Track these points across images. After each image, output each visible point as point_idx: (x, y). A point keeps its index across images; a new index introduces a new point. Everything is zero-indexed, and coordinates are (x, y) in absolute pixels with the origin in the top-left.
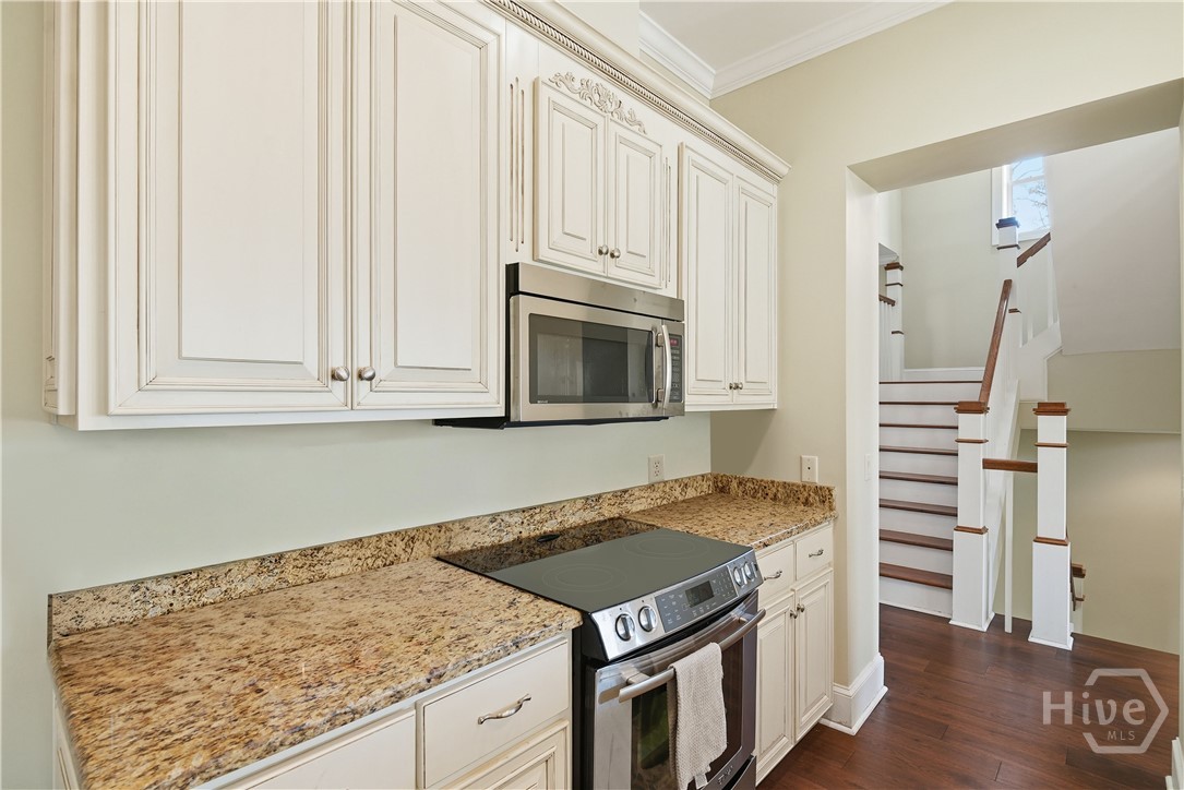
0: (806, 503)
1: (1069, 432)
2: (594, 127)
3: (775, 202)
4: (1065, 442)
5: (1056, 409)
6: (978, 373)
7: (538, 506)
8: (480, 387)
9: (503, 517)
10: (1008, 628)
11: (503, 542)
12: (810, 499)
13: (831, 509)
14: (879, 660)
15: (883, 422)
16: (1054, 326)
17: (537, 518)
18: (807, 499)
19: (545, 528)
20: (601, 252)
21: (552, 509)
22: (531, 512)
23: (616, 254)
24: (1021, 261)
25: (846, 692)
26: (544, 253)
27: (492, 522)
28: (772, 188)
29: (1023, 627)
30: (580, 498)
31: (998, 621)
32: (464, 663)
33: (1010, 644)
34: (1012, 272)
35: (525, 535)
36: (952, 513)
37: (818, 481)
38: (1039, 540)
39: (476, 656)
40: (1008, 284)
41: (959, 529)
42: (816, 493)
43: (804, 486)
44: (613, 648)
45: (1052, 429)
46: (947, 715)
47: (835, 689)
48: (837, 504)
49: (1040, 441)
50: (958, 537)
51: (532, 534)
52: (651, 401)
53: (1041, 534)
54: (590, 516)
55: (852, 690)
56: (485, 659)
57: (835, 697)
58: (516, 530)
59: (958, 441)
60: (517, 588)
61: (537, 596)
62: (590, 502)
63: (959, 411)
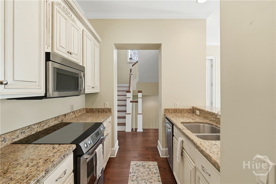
0: (106, 112)
1: (142, 96)
2: (66, 19)
3: (99, 47)
4: (141, 97)
5: (140, 92)
6: (128, 85)
7: (42, 122)
8: (39, 87)
9: (32, 126)
10: (134, 130)
11: (32, 134)
12: (107, 111)
13: (111, 113)
14: (118, 141)
15: (118, 95)
16: (138, 78)
17: (42, 125)
18: (106, 111)
19: (44, 128)
20: (68, 52)
21: (46, 121)
22: (41, 124)
23: (72, 53)
24: (133, 66)
25: (114, 149)
26: (56, 51)
27: (28, 128)
28: (98, 44)
29: (136, 129)
30: (54, 118)
31: (132, 129)
32: (53, 165)
33: (134, 133)
34: (131, 67)
35: (38, 131)
36: (126, 111)
37: (108, 107)
38: (138, 114)
39: (56, 163)
40: (131, 69)
41: (127, 114)
42: (108, 110)
43: (105, 109)
44: (85, 151)
45: (140, 95)
46: (129, 148)
47: (112, 149)
48: (112, 112)
49: (139, 97)
50: (127, 115)
51: (41, 130)
52: (79, 91)
53: (138, 113)
54: (56, 122)
55: (115, 149)
56: (58, 163)
57: (112, 151)
58: (36, 130)
59: (127, 98)
60: (51, 144)
61: (60, 144)
62: (56, 118)
63: (127, 92)
